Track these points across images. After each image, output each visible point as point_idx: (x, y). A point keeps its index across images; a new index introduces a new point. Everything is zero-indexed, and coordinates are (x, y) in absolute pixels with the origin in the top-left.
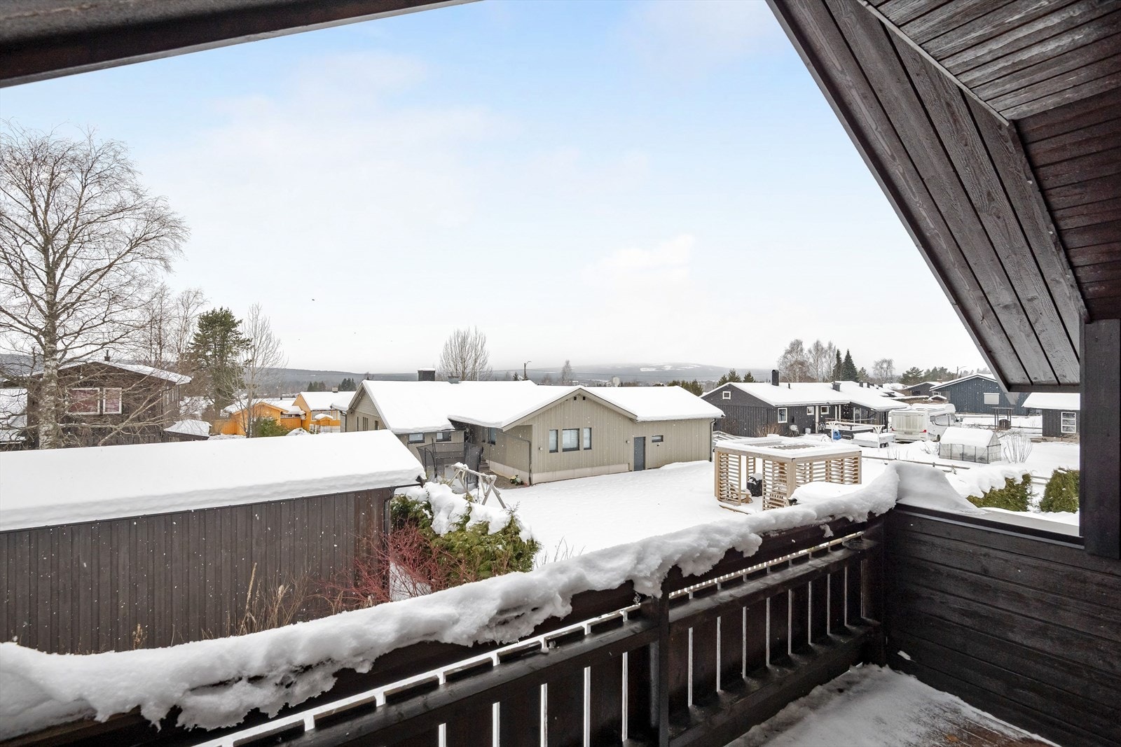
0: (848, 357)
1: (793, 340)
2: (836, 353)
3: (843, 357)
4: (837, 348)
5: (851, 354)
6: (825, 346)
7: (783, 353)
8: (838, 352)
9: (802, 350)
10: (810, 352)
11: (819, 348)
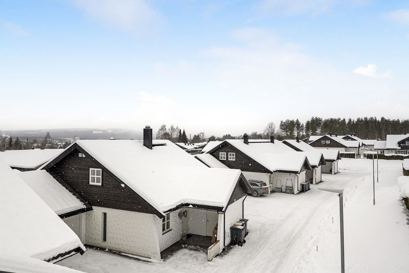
0: (184, 132)
1: (162, 125)
2: (179, 131)
3: (182, 132)
4: (180, 129)
5: (185, 131)
6: (175, 128)
7: (158, 130)
8: (180, 130)
9: (166, 129)
10: (169, 130)
11: (173, 128)
